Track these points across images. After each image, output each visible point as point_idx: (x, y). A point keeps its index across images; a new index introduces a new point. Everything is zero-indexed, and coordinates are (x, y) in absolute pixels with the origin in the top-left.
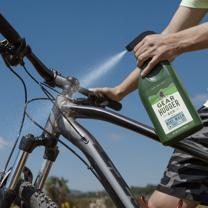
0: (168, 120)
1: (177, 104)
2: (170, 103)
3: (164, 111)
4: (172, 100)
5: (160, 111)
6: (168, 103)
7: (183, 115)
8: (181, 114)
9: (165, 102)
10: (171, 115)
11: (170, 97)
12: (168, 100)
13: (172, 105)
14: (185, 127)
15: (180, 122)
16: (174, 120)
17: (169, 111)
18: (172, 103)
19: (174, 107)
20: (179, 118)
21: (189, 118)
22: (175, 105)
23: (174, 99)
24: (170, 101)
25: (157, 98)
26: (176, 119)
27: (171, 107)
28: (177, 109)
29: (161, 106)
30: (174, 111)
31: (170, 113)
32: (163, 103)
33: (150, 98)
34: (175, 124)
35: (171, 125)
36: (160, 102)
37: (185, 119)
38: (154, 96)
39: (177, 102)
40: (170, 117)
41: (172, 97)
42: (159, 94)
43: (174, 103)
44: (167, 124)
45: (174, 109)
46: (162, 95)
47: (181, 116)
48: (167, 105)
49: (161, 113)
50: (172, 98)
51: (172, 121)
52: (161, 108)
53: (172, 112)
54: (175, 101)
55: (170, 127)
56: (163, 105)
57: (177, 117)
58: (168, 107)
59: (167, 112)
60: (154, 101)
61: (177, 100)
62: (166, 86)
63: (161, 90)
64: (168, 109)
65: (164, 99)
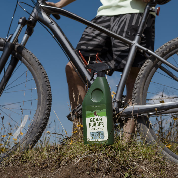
0: (93, 133)
1: (103, 125)
2: (99, 122)
3: (93, 126)
4: (100, 121)
5: (90, 124)
6: (97, 121)
7: (103, 134)
8: (102, 133)
9: (95, 120)
10: (96, 130)
11: (100, 118)
12: (98, 119)
13: (99, 124)
14: (101, 142)
15: (100, 137)
17: (96, 127)
18: (100, 122)
19: (100, 126)
20: (100, 135)
21: (106, 138)
22: (101, 125)
23: (102, 121)
24: (98, 121)
25: (92, 114)
26: (98, 135)
27: (98, 125)
28: (101, 128)
29: (92, 121)
30: (98, 129)
31: (95, 129)
32: (94, 120)
33: (87, 112)
34: (96, 138)
35: (93, 137)
36: (93, 118)
37: (103, 137)
38: (90, 112)
39: (103, 124)
41: (101, 119)
42: (94, 112)
43: (101, 123)
45: (99, 127)
48: (96, 122)
49: (90, 126)
51: (94, 135)
52: (91, 122)
53: (97, 129)
54: (102, 122)
55: (92, 138)
56: (94, 121)
57: (99, 133)
58: (96, 124)
60: (89, 115)
61: (103, 122)
62: (100, 109)
63: (96, 110)
64: (95, 125)
65: (96, 118)
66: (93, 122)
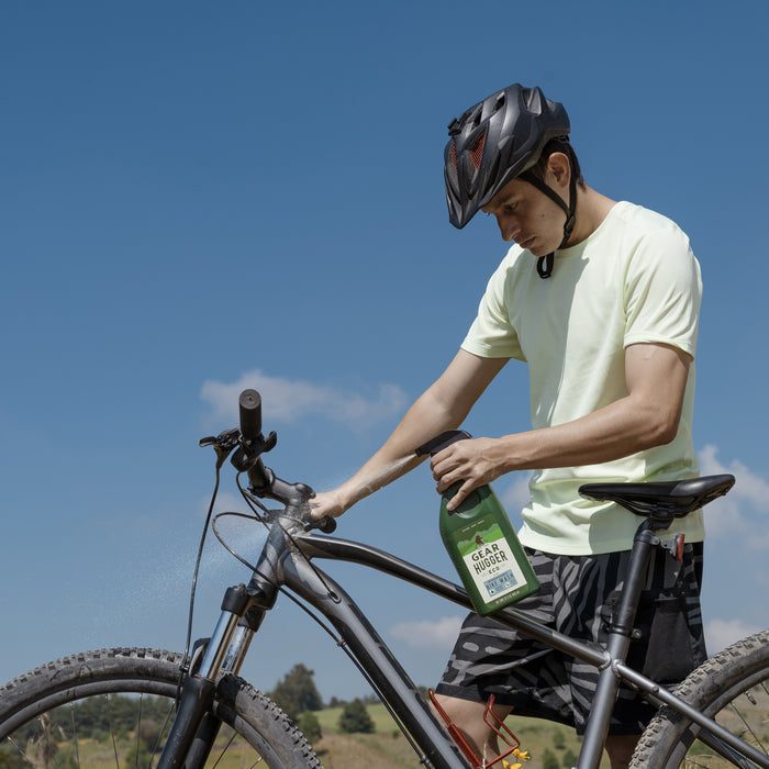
0: (489, 582)
1: (503, 557)
2: (493, 555)
3: (483, 568)
4: (495, 551)
5: (477, 567)
6: (489, 555)
7: (512, 575)
9: (484, 553)
10: (494, 573)
11: (493, 546)
12: (489, 550)
13: (495, 558)
14: (514, 594)
15: (508, 585)
16: (499, 582)
17: (491, 568)
18: (495, 555)
19: (499, 562)
20: (506, 580)
21: (521, 581)
22: (500, 559)
23: (498, 549)
24: (491, 553)
25: (471, 545)
26: (502, 581)
27: (494, 562)
28: (504, 565)
29: (478, 559)
30: (498, 568)
31: (492, 571)
32: (481, 555)
33: (461, 545)
34: (500, 589)
35: (493, 590)
36: (477, 552)
37: (514, 582)
38: (467, 542)
39: (503, 555)
40: (491, 576)
41: (495, 546)
42: (474, 539)
43: (498, 555)
44: (487, 587)
45: (497, 564)
46: (479, 541)
47: (509, 576)
48: (488, 557)
49: (478, 570)
50: (495, 548)
51: (494, 584)
52: (477, 562)
53: (496, 569)
54: (500, 553)
55: (492, 592)
56: (481, 557)
57: (503, 577)
58: (489, 560)
59: (487, 569)
60: (467, 550)
61: (502, 552)
62: (486, 527)
63: (478, 533)
64: (488, 565)
65: (483, 549)
66: (480, 559)
